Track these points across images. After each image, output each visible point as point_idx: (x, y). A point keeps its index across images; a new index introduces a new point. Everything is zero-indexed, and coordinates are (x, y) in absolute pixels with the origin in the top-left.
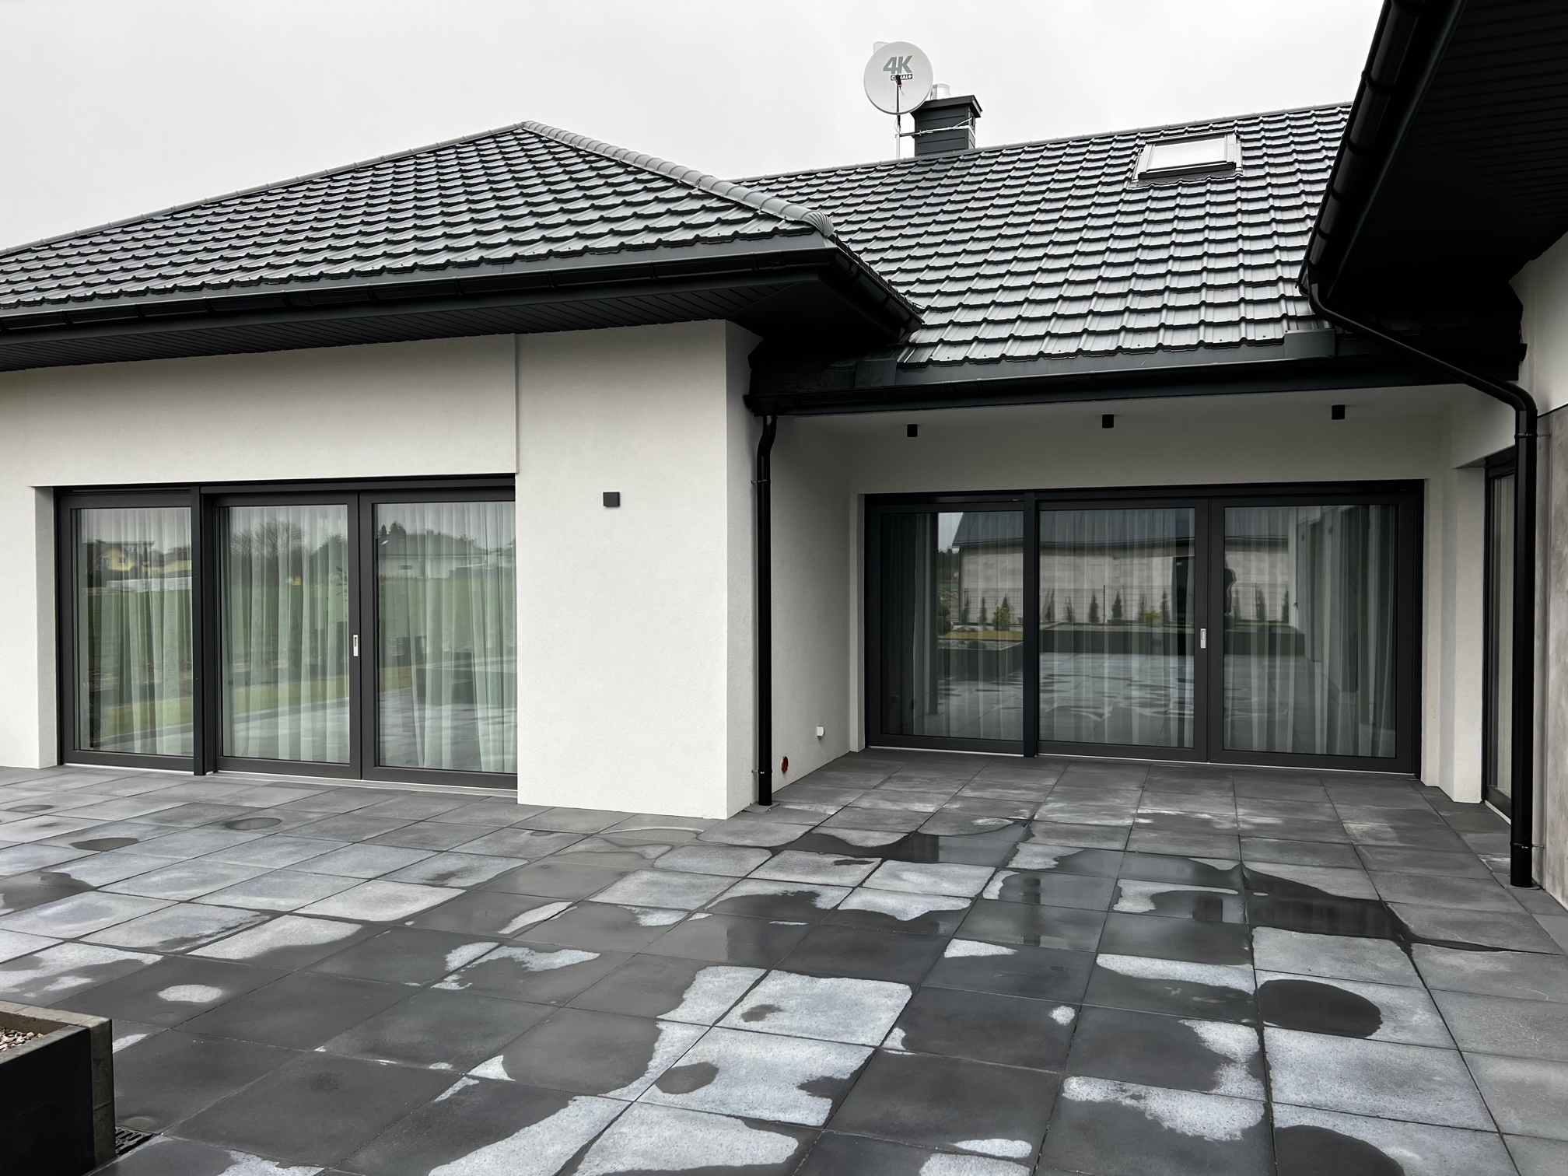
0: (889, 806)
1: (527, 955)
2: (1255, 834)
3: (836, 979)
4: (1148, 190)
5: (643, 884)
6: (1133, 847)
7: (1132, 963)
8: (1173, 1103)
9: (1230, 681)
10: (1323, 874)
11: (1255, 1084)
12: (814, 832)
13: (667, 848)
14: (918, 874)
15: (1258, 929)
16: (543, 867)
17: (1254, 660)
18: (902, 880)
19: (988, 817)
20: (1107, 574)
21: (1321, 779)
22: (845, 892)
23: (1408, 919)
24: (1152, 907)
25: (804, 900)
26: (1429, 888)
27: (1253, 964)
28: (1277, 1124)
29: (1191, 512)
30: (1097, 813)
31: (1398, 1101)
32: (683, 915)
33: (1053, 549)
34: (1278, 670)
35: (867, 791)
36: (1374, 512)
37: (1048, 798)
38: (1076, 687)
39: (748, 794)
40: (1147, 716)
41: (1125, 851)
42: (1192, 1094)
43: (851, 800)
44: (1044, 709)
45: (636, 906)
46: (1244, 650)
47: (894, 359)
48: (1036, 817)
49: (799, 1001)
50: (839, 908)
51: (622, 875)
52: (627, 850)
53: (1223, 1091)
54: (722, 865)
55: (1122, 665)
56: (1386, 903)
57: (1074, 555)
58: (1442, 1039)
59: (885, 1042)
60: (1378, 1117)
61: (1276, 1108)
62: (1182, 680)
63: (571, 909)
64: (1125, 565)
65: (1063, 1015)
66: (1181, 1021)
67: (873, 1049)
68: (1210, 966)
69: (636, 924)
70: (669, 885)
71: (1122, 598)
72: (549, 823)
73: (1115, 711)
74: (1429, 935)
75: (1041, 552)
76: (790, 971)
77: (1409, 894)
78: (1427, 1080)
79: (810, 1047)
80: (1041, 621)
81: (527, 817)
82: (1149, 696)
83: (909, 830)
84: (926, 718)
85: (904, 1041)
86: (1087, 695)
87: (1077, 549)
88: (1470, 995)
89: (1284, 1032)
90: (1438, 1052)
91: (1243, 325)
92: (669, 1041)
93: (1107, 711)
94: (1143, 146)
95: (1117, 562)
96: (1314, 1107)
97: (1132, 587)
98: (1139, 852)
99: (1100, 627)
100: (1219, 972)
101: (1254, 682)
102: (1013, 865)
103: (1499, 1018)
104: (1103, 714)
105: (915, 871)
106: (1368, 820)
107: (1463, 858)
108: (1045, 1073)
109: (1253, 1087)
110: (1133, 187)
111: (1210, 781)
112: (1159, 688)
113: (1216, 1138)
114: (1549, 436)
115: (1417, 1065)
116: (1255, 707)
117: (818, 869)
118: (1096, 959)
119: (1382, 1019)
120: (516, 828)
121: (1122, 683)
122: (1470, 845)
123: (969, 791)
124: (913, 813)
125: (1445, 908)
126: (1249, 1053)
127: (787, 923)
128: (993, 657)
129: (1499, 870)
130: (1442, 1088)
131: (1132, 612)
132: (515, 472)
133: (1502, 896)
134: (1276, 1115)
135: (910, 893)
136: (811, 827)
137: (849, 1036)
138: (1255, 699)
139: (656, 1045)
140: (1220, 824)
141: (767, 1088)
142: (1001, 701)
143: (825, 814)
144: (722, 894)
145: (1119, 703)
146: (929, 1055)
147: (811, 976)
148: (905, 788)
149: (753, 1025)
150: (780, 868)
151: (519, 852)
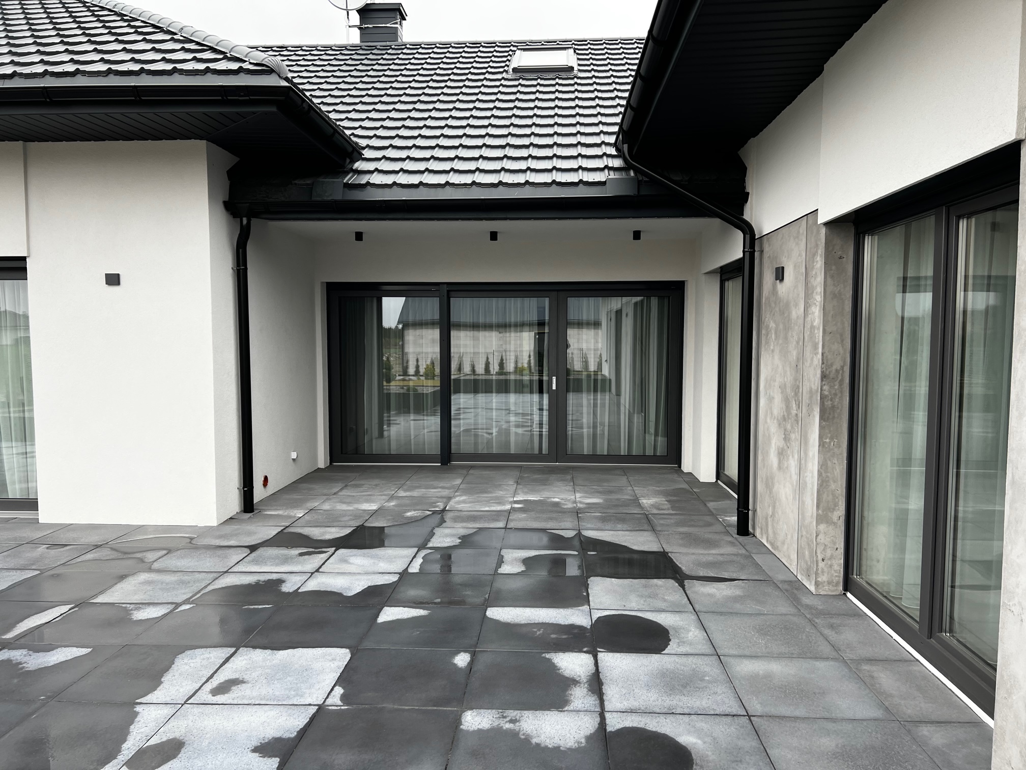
0: (344, 507)
1: (25, 656)
2: (587, 510)
3: (292, 650)
4: (519, 80)
5: (140, 583)
6: (511, 525)
7: (510, 612)
8: (538, 722)
9: (570, 409)
10: (629, 536)
11: (593, 698)
12: (285, 531)
13: (165, 552)
14: (362, 558)
15: (592, 578)
16: (52, 576)
17: (584, 395)
18: (350, 563)
19: (415, 510)
20: (494, 343)
21: (625, 471)
22: (305, 577)
23: (681, 563)
24: (523, 568)
25: (272, 587)
26: (693, 540)
27: (589, 605)
28: (609, 729)
29: (547, 300)
30: (488, 502)
31: (684, 699)
32: (171, 607)
33: (460, 326)
34: (599, 402)
35: (328, 497)
36: (654, 301)
37: (456, 494)
38: (475, 416)
39: (234, 504)
40: (519, 434)
41: (505, 528)
42: (552, 713)
43: (316, 504)
44: (455, 431)
45: (131, 604)
46: (578, 389)
47: (341, 180)
48: (447, 508)
49: (260, 672)
50: (300, 591)
51: (122, 577)
52: (129, 556)
53: (572, 708)
54: (210, 563)
55: (504, 400)
56: (667, 553)
57: (473, 330)
58: (707, 649)
59: (327, 700)
60: (673, 713)
61: (607, 715)
62: (541, 409)
63: (73, 610)
64: (506, 337)
65: (462, 660)
66: (544, 655)
67: (317, 707)
68: (561, 610)
69: (129, 618)
70: (162, 583)
71: (504, 358)
72: (63, 538)
73: (499, 432)
74: (694, 574)
75: (452, 328)
76: (254, 647)
77: (681, 545)
78: (701, 681)
79: (265, 711)
80: (452, 373)
81: (45, 534)
82: (521, 420)
83: (358, 524)
84: (374, 441)
85: (344, 698)
86: (482, 421)
87: (475, 326)
88: (721, 614)
89: (611, 655)
90: (706, 658)
91: (580, 171)
92: (144, 723)
93: (494, 431)
94: (515, 51)
95: (501, 335)
96: (632, 711)
97: (510, 351)
98: (515, 529)
99: (491, 376)
100: (568, 613)
101: (585, 410)
102: (430, 545)
103: (739, 629)
104: (492, 434)
105: (360, 555)
106: (653, 497)
107: (708, 518)
108: (449, 710)
109: (591, 702)
110: (509, 77)
111: (559, 475)
112: (527, 415)
113: (568, 747)
114: (762, 251)
115: (694, 670)
116: (585, 426)
117: (286, 560)
118: (485, 612)
119: (671, 638)
120: (34, 543)
121: (504, 412)
122: (712, 510)
123: (402, 492)
124: (361, 512)
125: (702, 554)
126: (589, 674)
127: (256, 607)
128: (419, 397)
129: (730, 525)
130: (710, 685)
131: (510, 367)
132: (26, 255)
133: (733, 543)
134: (608, 721)
135: (354, 573)
136: (282, 528)
137: (298, 698)
138: (585, 420)
139: (132, 727)
140: (566, 504)
141: (225, 755)
142: (425, 427)
143: (295, 517)
144: (206, 587)
145: (502, 425)
146: (361, 707)
147: (272, 649)
148: (358, 492)
149: (220, 699)
150: (256, 562)
151: (33, 564)
